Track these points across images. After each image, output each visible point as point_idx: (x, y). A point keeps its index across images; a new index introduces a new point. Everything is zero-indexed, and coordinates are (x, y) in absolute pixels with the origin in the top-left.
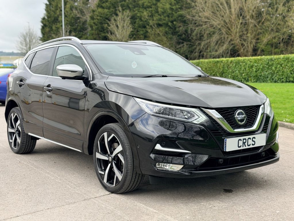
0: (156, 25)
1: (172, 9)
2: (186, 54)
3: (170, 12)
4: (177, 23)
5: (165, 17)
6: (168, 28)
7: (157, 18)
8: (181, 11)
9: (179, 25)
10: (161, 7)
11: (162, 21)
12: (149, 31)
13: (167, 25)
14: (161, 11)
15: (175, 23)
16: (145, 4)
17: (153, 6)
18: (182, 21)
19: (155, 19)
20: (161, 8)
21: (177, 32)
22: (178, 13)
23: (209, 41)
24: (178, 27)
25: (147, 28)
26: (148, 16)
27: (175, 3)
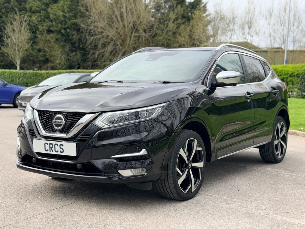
0: (45, 31)
1: (64, 16)
2: (79, 62)
3: (62, 19)
4: (70, 30)
5: (57, 24)
6: (60, 35)
7: (48, 23)
8: (74, 19)
9: (73, 33)
10: (52, 13)
11: (53, 27)
12: (40, 37)
13: (59, 32)
14: (53, 17)
15: (68, 30)
16: (33, 9)
17: (42, 12)
18: (76, 29)
19: (45, 24)
20: (52, 14)
21: (71, 40)
22: (71, 21)
23: (103, 50)
24: (72, 35)
25: (37, 33)
26: (38, 21)
27: (68, 11)
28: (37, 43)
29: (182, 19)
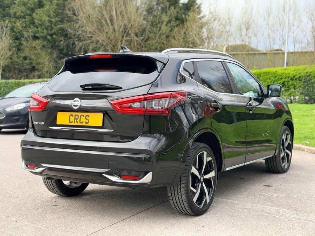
0: (31, 37)
1: (50, 22)
3: (48, 24)
4: (56, 36)
5: (43, 29)
6: (46, 41)
7: (33, 29)
8: (60, 24)
9: (60, 39)
10: (37, 18)
11: (39, 33)
12: (24, 43)
13: (45, 38)
14: (38, 23)
15: (54, 36)
16: (18, 14)
17: (27, 17)
18: (62, 35)
19: (30, 30)
20: (37, 20)
21: (58, 46)
22: (58, 26)
24: (59, 41)
25: (21, 40)
26: (22, 27)
27: (54, 15)
28: (22, 50)
29: (176, 21)
